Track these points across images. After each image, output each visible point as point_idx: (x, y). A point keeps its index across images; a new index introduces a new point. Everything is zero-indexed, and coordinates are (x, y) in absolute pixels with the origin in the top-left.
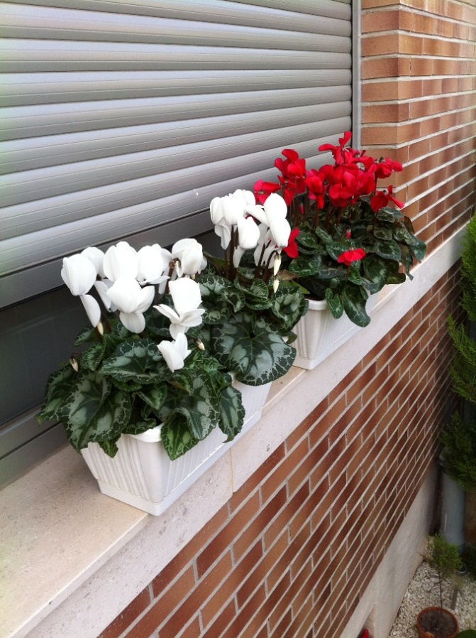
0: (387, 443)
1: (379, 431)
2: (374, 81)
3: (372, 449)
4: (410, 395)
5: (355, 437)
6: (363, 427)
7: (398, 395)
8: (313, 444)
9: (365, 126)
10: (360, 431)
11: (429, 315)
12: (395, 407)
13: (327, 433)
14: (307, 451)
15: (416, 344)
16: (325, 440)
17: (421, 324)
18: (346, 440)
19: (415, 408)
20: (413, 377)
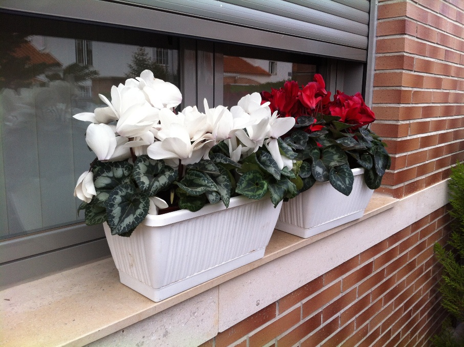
0: (380, 337)
1: (373, 324)
2: (386, 38)
3: (365, 338)
4: (405, 302)
5: (349, 322)
6: (357, 316)
7: (393, 298)
8: (305, 315)
9: (377, 72)
10: (354, 318)
11: (426, 238)
12: (390, 307)
13: (320, 310)
14: (298, 320)
15: (413, 259)
16: (318, 315)
17: (418, 243)
18: (339, 322)
19: (409, 315)
20: (408, 287)
